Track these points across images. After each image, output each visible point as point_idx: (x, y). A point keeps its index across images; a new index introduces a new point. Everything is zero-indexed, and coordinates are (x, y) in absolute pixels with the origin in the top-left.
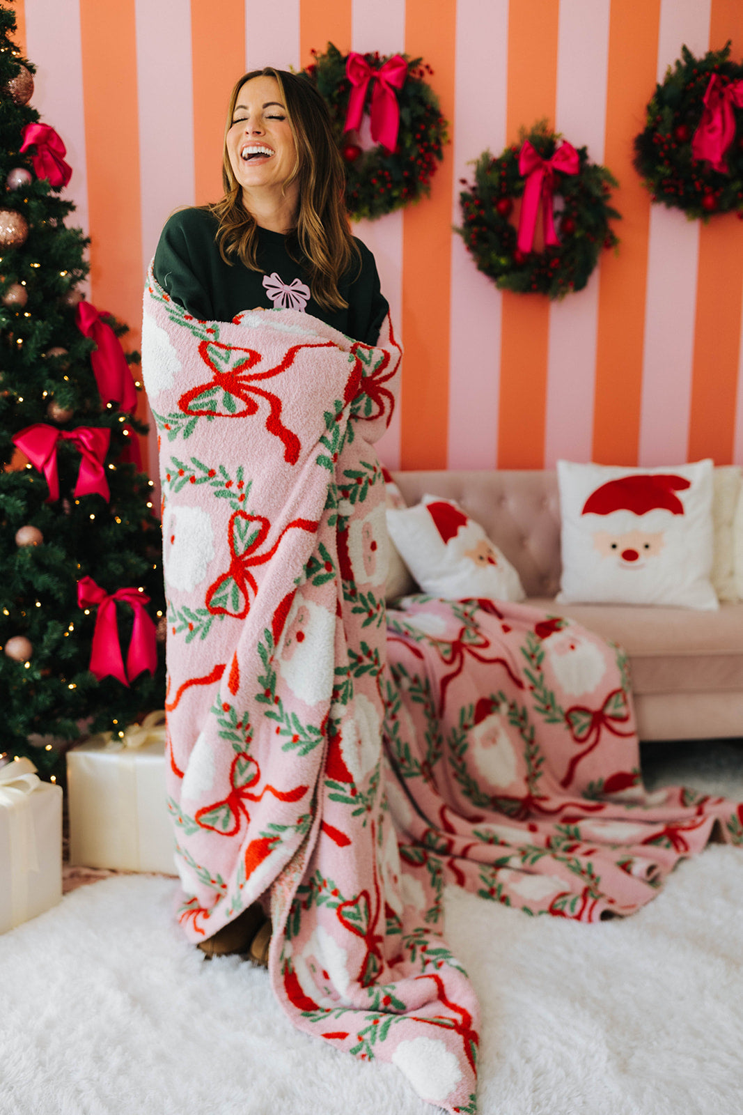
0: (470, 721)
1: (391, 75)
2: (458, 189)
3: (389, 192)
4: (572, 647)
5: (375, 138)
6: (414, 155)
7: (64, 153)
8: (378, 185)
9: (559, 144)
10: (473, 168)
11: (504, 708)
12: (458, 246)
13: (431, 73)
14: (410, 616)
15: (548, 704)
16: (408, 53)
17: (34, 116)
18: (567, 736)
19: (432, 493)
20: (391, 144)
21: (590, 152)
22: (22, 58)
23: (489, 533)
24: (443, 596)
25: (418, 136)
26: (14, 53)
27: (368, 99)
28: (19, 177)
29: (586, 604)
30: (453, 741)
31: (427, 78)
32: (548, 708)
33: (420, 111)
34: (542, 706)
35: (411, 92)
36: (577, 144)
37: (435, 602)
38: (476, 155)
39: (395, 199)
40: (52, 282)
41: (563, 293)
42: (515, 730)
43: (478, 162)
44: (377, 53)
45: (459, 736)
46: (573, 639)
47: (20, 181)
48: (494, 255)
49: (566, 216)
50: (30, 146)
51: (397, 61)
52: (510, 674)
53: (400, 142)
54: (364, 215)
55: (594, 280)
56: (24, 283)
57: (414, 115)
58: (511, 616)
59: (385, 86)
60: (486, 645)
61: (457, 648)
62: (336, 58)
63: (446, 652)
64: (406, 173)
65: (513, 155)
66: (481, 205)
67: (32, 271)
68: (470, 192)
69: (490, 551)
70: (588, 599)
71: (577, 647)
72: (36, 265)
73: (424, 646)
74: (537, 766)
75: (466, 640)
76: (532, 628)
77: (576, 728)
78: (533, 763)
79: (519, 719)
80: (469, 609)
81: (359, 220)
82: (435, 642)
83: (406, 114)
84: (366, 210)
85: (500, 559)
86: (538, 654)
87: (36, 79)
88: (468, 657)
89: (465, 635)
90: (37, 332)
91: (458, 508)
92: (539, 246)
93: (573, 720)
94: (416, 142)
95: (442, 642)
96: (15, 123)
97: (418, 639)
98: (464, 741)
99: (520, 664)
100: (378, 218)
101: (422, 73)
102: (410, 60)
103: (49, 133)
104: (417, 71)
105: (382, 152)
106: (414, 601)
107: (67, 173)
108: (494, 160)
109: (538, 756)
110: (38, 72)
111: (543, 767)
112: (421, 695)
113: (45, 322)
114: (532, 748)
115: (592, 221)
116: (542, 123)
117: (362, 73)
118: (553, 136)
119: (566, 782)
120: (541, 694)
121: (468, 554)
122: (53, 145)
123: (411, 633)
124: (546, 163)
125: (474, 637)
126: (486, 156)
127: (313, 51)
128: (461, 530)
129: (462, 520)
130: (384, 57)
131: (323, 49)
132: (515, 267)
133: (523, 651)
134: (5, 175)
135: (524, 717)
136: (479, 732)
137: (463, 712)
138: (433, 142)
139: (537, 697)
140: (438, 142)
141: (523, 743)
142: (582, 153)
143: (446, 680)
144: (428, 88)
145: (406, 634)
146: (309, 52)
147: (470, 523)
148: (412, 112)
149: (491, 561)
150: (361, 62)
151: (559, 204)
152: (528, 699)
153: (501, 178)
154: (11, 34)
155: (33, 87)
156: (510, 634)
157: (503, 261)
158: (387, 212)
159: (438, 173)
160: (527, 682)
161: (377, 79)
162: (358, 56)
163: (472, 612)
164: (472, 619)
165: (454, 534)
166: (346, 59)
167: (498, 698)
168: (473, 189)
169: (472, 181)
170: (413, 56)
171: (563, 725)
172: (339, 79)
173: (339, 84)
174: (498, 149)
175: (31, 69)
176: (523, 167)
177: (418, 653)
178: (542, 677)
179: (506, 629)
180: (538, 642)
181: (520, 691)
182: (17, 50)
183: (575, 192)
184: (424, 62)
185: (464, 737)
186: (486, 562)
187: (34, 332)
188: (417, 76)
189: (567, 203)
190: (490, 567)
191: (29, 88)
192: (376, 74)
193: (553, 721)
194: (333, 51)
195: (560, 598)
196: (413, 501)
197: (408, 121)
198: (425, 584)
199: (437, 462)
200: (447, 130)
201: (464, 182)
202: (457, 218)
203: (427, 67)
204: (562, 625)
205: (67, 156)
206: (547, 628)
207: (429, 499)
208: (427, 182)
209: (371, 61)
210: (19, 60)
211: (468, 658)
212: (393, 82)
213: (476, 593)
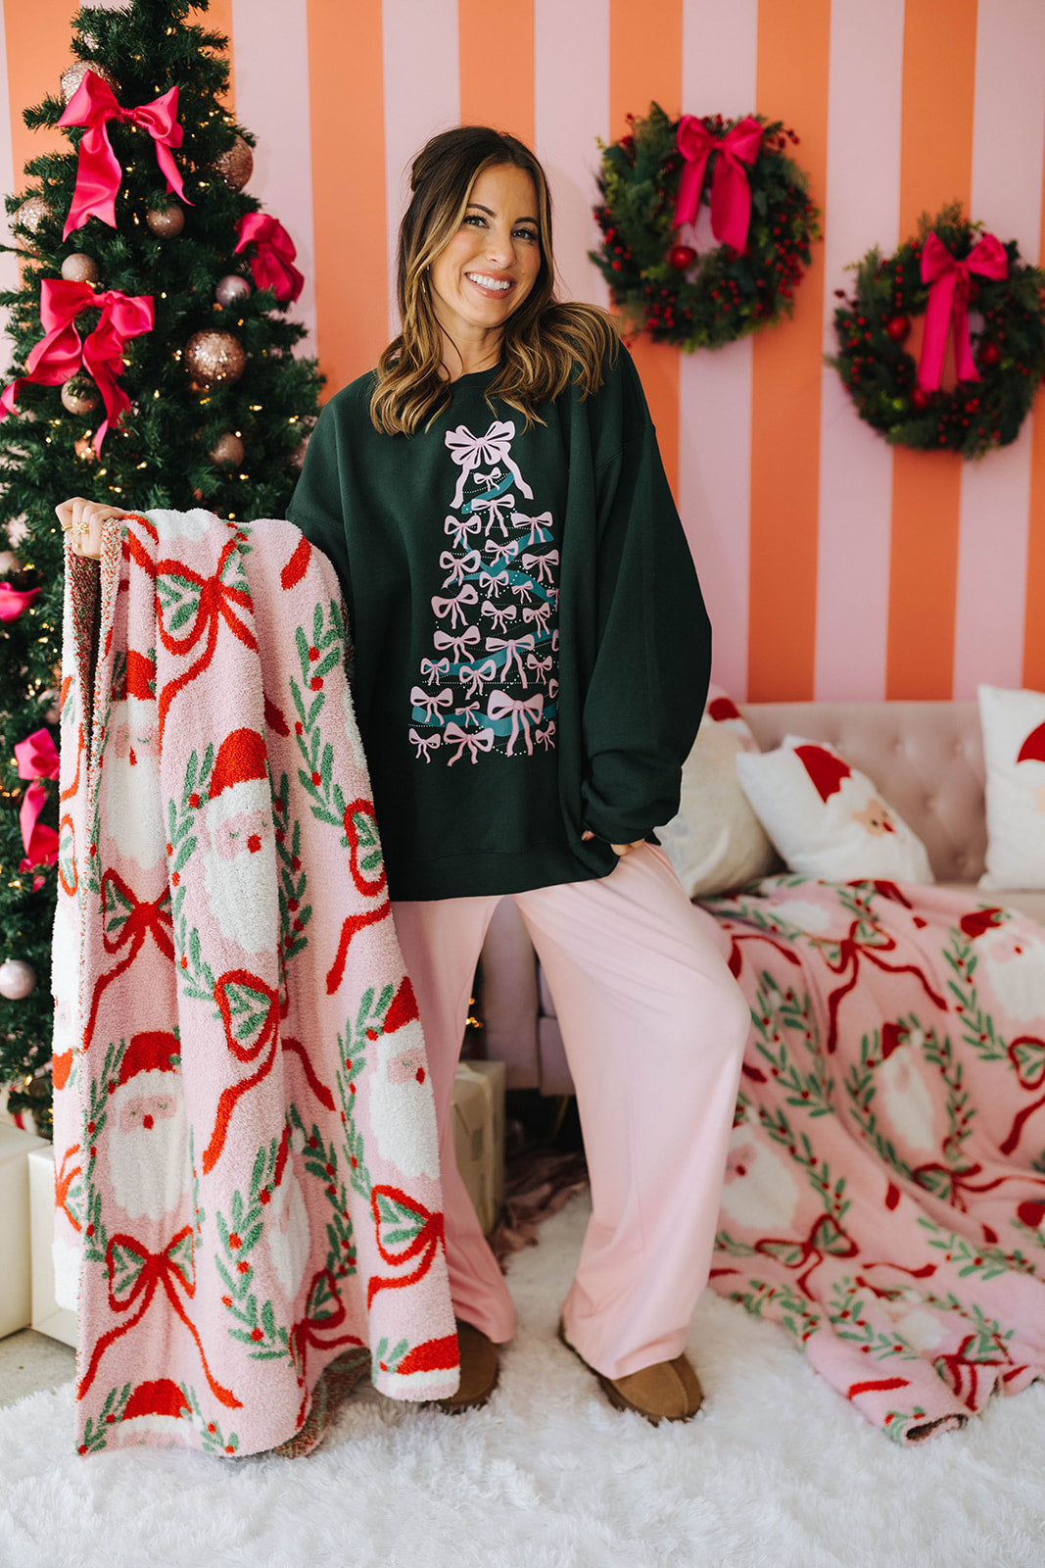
0: (877, 1055)
1: (739, 146)
2: (831, 305)
3: (737, 309)
4: (1018, 950)
5: (717, 234)
6: (770, 257)
7: (293, 256)
8: (720, 300)
9: (977, 238)
10: (854, 274)
11: (917, 1037)
12: (831, 385)
13: (796, 141)
14: (775, 904)
15: (983, 1035)
16: (765, 114)
17: (253, 205)
18: (1011, 1079)
19: (796, 733)
20: (739, 241)
21: (1021, 248)
22: (236, 126)
23: (880, 787)
24: (825, 878)
25: (777, 231)
26: (226, 119)
27: (708, 181)
28: (233, 288)
29: (1025, 891)
30: (854, 1085)
31: (791, 151)
32: (983, 1038)
33: (781, 195)
34: (976, 1037)
35: (767, 169)
36: (1003, 237)
37: (812, 884)
38: (858, 255)
39: (745, 318)
40: (277, 432)
41: (983, 450)
42: (934, 1068)
43: (860, 266)
44: (719, 117)
45: (861, 1077)
46: (1018, 939)
47: (233, 294)
48: (883, 396)
49: (986, 339)
50: (249, 243)
51: (749, 126)
52: (927, 988)
53: (752, 240)
54: (702, 344)
55: (1027, 430)
56: (238, 434)
57: (771, 201)
58: (925, 906)
59: (730, 160)
60: (891, 946)
61: (848, 949)
62: (663, 124)
63: (833, 955)
64: (761, 283)
65: (911, 255)
66: (865, 327)
67: (251, 417)
68: (850, 309)
69: (885, 814)
70: (1027, 883)
71: (1025, 950)
72: (257, 408)
73: (801, 947)
74: (964, 1121)
75: (860, 939)
76: (956, 923)
77: (1024, 1068)
78: (959, 1117)
79: (940, 1053)
80: (862, 894)
81: (693, 351)
82: (818, 942)
83: (760, 199)
84: (703, 336)
85: (899, 825)
86: (967, 960)
87: (256, 154)
88: (864, 962)
89: (858, 930)
90: (258, 501)
91: (835, 754)
92: (950, 383)
93: (1019, 1057)
94: (774, 239)
95: (827, 941)
96: (228, 214)
97: (792, 937)
98: (870, 1085)
99: (942, 975)
100: (720, 346)
101: (782, 143)
102: (765, 125)
103: (273, 227)
104: (776, 141)
105: (726, 256)
106: (779, 884)
107: (297, 282)
108: (885, 262)
109: (966, 1108)
110: (258, 145)
111: (972, 1123)
112: (799, 1018)
113: (269, 486)
114: (959, 1096)
115: (1025, 345)
116: (952, 209)
117: (699, 145)
118: (968, 225)
119: (1009, 1146)
120: (973, 1018)
121: (857, 817)
122: (279, 243)
123: (780, 928)
124: (959, 264)
125: (873, 935)
126: (872, 257)
127: (630, 117)
128: (844, 782)
129: (844, 771)
130: (729, 122)
131: (643, 112)
132: (913, 413)
133: (947, 955)
134: (215, 282)
135: (946, 1051)
136: (887, 1071)
137: (865, 1042)
138: (798, 238)
139: (967, 1022)
140: (805, 239)
141: (945, 1088)
142: (1011, 250)
143: (836, 997)
144: (792, 163)
145: (774, 929)
146: (624, 117)
147: (854, 773)
148: (768, 197)
149: (888, 828)
150: (698, 129)
151: (976, 323)
152: (952, 1026)
153: (895, 287)
154: (222, 95)
155: (252, 165)
156: (924, 930)
157: (897, 405)
158: (733, 339)
159: (804, 282)
160: (952, 1001)
161: (720, 152)
162: (693, 119)
163: (868, 899)
164: (868, 909)
165: (836, 788)
166: (676, 126)
167: (909, 1024)
168: (854, 304)
169: (851, 296)
170: (772, 118)
171: (1007, 1063)
172: (665, 154)
173: (665, 162)
174: (889, 247)
175: (250, 141)
176: (927, 270)
177: (792, 957)
178: (974, 993)
179: (920, 923)
180: (967, 942)
181: (942, 1013)
182: (230, 116)
183: (1000, 305)
184: (786, 127)
185: (868, 1078)
186: (881, 828)
187: (253, 500)
188: (775, 147)
189: (988, 321)
190: (888, 836)
191: (247, 167)
192: (718, 145)
193: (992, 1057)
194: (658, 113)
195: (985, 882)
196: (771, 745)
197: (763, 210)
198: (793, 859)
199: (800, 690)
200: (818, 221)
201: (840, 294)
202: (830, 345)
203: (791, 133)
204: (1002, 919)
205: (297, 259)
206: (977, 923)
207: (792, 742)
208: (790, 295)
209: (710, 130)
210: (233, 128)
211: (865, 964)
212: (742, 156)
213: (873, 872)
